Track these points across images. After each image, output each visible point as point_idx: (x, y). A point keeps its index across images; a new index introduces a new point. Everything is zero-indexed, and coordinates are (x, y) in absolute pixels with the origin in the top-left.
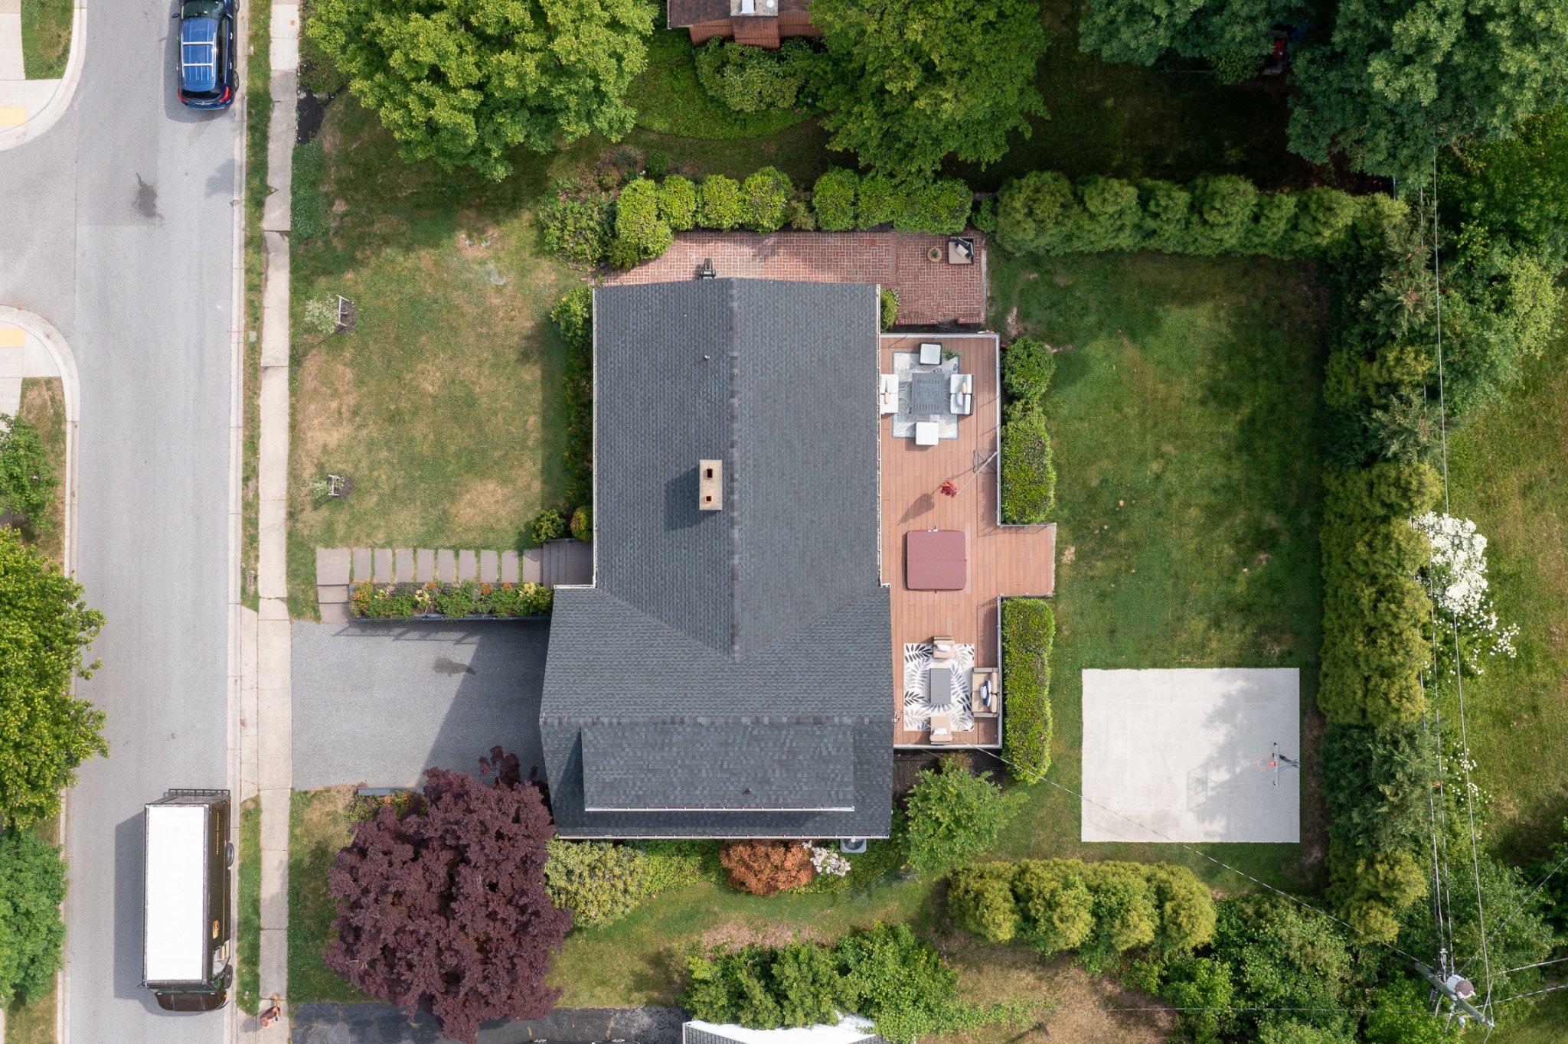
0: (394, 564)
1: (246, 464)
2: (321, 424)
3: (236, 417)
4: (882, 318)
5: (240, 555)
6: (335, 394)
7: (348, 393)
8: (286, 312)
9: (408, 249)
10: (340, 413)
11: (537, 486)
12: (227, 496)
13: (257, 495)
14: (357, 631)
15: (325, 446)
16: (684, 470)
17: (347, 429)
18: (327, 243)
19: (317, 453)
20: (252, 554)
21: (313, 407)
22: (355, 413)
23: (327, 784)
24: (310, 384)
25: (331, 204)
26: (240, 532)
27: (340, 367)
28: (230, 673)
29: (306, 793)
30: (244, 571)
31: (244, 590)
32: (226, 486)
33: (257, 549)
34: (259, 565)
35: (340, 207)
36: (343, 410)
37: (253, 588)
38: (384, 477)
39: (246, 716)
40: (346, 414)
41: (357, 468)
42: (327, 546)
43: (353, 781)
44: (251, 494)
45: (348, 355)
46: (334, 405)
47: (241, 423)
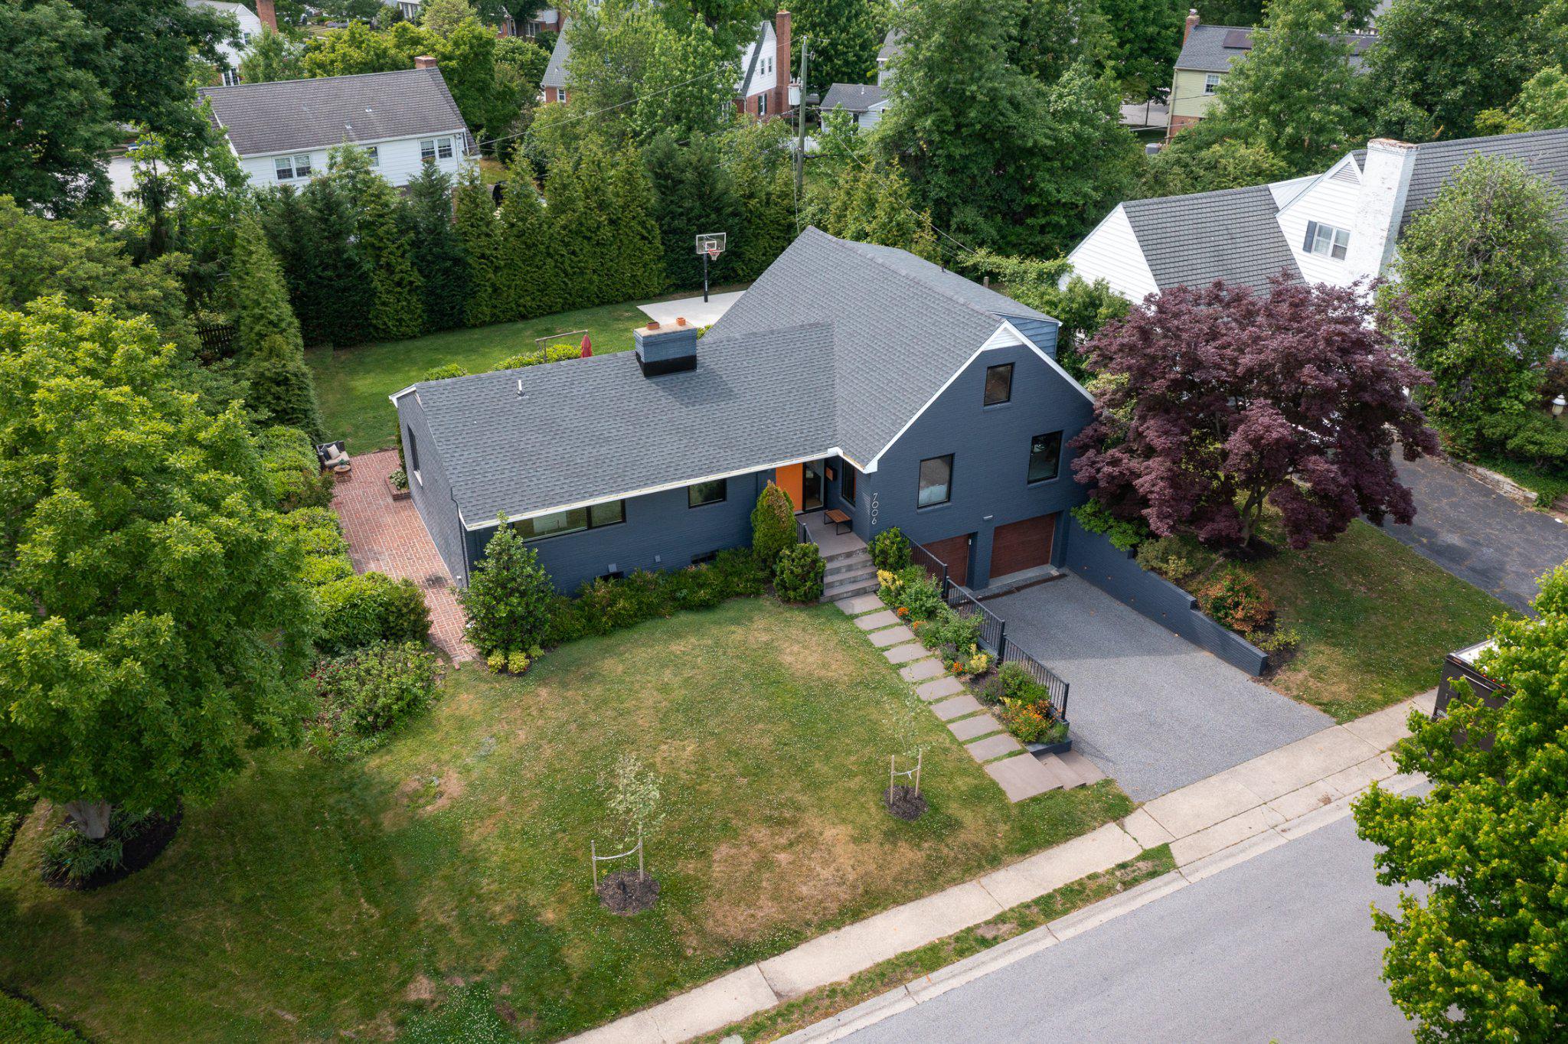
0: (964, 717)
1: (961, 953)
2: (825, 863)
3: (893, 1004)
5: (1109, 901)
6: (764, 863)
7: (752, 844)
8: (659, 1010)
10: (791, 845)
12: (1035, 957)
13: (1001, 919)
15: (855, 840)
17: (812, 821)
18: (500, 978)
19: (873, 848)
20: (1093, 885)
21: (804, 890)
22: (781, 822)
23: (1293, 702)
24: (768, 910)
25: (419, 1007)
26: (1075, 915)
27: (716, 867)
28: (1282, 841)
29: (1325, 711)
30: (1127, 885)
31: (1153, 874)
32: (1020, 965)
33: (1080, 883)
34: (1100, 870)
35: (422, 989)
36: (783, 841)
37: (1141, 864)
38: (853, 758)
39: (1314, 801)
40: (790, 834)
41: (862, 790)
42: (1002, 792)
44: (1004, 928)
45: (691, 867)
46: (783, 857)
47: (900, 991)
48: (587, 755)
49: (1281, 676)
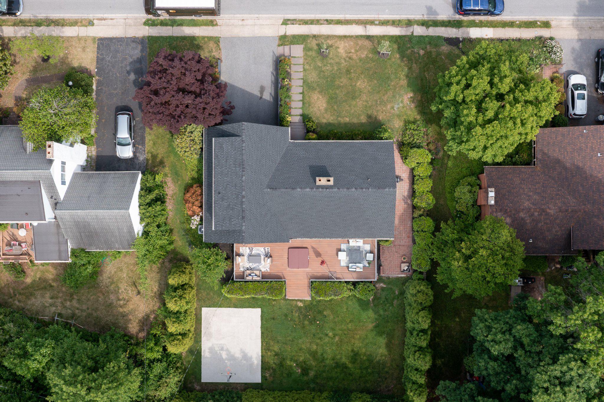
0: (298, 72)
1: (332, 20)
2: (346, 46)
3: (349, 17)
4: (383, 240)
5: (301, 18)
6: (357, 51)
7: (357, 55)
8: (385, 34)
9: (407, 76)
10: (350, 53)
11: (324, 121)
12: (321, 14)
13: (321, 24)
14: (274, 59)
15: (339, 48)
16: (330, 172)
17: (344, 55)
18: (409, 48)
19: (336, 45)
20: (301, 23)
21: (352, 43)
22: (350, 58)
23: (222, 49)
24: (360, 42)
25: (423, 49)
26: (309, 19)
27: (366, 53)
28: (260, 15)
29: (219, 42)
30: (295, 20)
31: (289, 20)
32: (325, 14)
33: (303, 24)
34: (297, 25)
35: (422, 52)
36: (351, 54)
37: (289, 23)
38: (328, 68)
39: (245, 21)
40: (349, 55)
41: (331, 59)
42: (304, 48)
43: (223, 58)
44: (322, 22)
45: (370, 55)
46: (353, 51)
47: (346, 19)
48: (379, 92)
49: (218, 57)
